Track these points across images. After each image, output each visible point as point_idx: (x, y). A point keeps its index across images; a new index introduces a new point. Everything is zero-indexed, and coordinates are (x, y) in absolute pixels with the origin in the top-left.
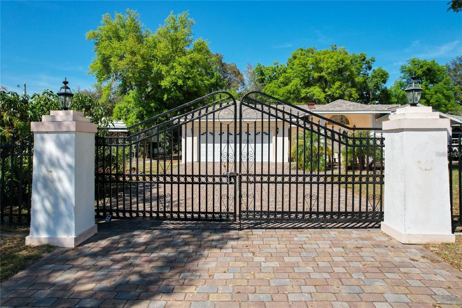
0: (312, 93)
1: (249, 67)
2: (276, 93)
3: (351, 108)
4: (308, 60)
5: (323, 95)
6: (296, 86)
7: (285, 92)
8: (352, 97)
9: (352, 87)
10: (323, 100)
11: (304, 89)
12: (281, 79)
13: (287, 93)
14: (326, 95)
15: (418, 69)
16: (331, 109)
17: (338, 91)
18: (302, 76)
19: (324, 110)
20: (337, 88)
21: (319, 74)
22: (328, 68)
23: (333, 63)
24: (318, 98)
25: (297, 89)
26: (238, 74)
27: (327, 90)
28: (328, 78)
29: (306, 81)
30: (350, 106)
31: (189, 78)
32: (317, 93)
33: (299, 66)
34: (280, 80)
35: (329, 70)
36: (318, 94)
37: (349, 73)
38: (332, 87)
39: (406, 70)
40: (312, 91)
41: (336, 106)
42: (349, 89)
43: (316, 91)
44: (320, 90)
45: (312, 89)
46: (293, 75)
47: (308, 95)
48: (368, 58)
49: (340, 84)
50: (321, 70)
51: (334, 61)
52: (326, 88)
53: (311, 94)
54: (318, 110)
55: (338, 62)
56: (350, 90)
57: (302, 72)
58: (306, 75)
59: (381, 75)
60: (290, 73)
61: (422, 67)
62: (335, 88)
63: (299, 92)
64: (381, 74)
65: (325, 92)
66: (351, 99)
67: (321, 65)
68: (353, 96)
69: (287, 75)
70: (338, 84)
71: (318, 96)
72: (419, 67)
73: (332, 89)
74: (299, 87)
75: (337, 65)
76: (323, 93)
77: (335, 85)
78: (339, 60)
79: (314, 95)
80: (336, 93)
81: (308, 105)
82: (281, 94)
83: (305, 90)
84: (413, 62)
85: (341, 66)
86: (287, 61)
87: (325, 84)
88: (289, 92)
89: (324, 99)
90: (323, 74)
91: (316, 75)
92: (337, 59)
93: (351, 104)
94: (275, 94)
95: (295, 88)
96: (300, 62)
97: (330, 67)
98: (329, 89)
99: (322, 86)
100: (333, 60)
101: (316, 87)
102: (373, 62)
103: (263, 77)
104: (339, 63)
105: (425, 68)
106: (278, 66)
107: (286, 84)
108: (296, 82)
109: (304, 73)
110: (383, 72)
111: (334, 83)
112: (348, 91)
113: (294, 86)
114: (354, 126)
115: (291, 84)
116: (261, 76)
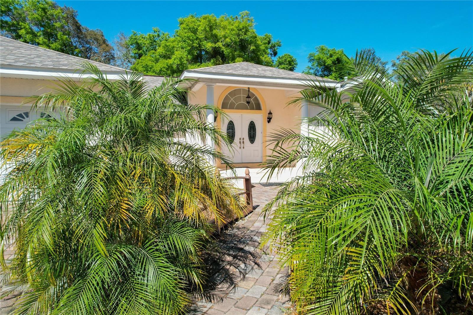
1: (122, 38)
2: (151, 68)
4: (199, 25)
6: (180, 60)
7: (164, 68)
12: (160, 50)
13: (167, 69)
15: (327, 58)
18: (190, 46)
21: (213, 45)
22: (225, 37)
23: (232, 30)
26: (102, 43)
28: (226, 51)
29: (195, 54)
33: (186, 31)
34: (158, 51)
35: (228, 40)
37: (254, 48)
39: (316, 58)
41: (239, 68)
46: (178, 45)
48: (273, 42)
50: (215, 38)
51: (235, 29)
55: (241, 30)
57: (189, 39)
58: (195, 45)
59: (289, 61)
61: (331, 56)
67: (217, 31)
72: (328, 57)
74: (185, 62)
75: (238, 35)
78: (241, 27)
84: (322, 49)
85: (244, 37)
87: (221, 61)
90: (220, 44)
91: (209, 46)
92: (239, 26)
94: (149, 69)
95: (179, 63)
96: (188, 25)
97: (228, 36)
100: (233, 27)
102: (278, 47)
103: (141, 51)
104: (240, 32)
105: (335, 58)
107: (167, 58)
108: (181, 54)
110: (291, 58)
113: (178, 60)
114: (270, 113)
115: (174, 57)
116: (137, 51)
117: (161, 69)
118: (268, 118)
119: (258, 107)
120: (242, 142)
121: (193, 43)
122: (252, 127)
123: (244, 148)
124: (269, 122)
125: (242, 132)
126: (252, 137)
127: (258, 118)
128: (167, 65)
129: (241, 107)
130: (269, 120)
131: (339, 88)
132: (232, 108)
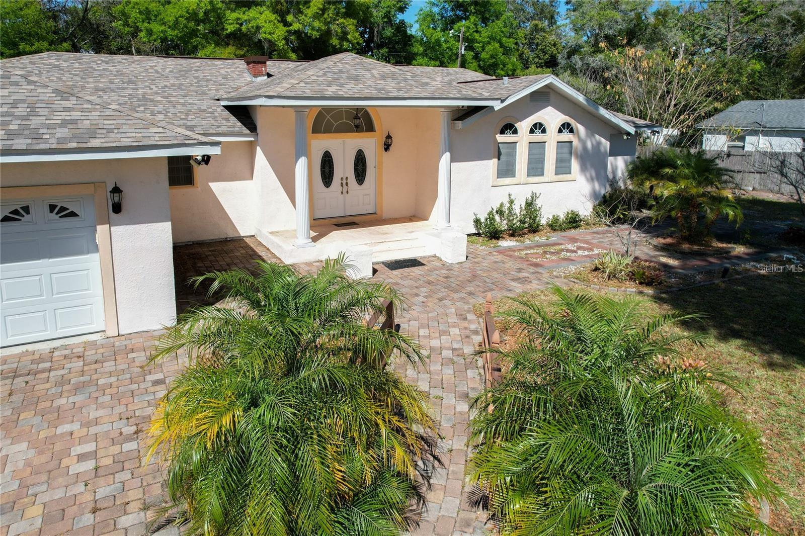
0: (253, 24)
2: (156, 16)
3: (390, 86)
5: (281, 31)
7: (182, 17)
8: (347, 40)
9: (347, 15)
10: (281, 44)
11: (233, 11)
13: (188, 19)
14: (289, 32)
16: (331, 91)
17: (317, 24)
19: (308, 93)
20: (316, 16)
24: (269, 37)
25: (214, 9)
27: (290, 18)
30: (383, 77)
32: (266, 25)
36: (268, 27)
38: (302, 13)
40: (255, 19)
41: (344, 75)
42: (342, 20)
43: (263, 19)
44: (273, 17)
45: (252, 13)
47: (244, 28)
49: (321, 7)
52: (288, 13)
53: (252, 27)
54: (288, 94)
56: (343, 23)
62: (310, 15)
63: (220, 18)
65: (286, 24)
66: (345, 43)
68: (349, 37)
70: (316, 3)
71: (270, 33)
73: (302, 17)
74: (220, 5)
76: (281, 26)
77: (309, 7)
79: (258, 28)
80: (313, 29)
81: (248, 64)
82: (171, 19)
83: (234, 15)
88: (193, 17)
89: (283, 42)
93: (385, 70)
94: (153, 18)
95: (209, 7)
98: (294, 16)
99: (279, 7)
101: (264, 8)
112: (337, 24)
114: (389, 137)
117: (177, 19)
118: (385, 144)
119: (370, 128)
120: (344, 183)
122: (360, 160)
123: (347, 192)
124: (386, 150)
125: (344, 168)
126: (360, 175)
127: (369, 143)
128: (187, 12)
129: (343, 129)
130: (387, 147)
131: (498, 106)
132: (328, 130)
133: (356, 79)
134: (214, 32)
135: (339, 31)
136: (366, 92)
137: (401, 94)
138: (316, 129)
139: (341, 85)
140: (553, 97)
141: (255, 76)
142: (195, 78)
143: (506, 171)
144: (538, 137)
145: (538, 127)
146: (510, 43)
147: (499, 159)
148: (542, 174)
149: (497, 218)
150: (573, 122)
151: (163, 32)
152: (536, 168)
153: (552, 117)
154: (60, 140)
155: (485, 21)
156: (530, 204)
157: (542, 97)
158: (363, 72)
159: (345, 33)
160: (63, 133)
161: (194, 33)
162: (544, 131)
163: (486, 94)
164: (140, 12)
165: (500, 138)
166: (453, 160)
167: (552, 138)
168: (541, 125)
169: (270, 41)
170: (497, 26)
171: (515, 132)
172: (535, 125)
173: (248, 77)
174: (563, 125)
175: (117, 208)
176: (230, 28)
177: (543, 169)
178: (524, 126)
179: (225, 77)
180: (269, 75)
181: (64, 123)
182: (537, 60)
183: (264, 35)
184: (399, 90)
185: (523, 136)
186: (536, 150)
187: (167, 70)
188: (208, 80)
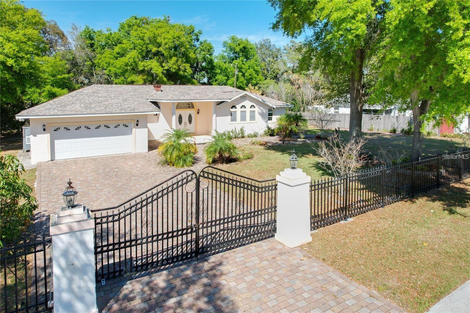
0: (150, 67)
1: (74, 27)
5: (160, 69)
6: (134, 59)
7: (123, 65)
9: (186, 62)
10: (160, 75)
11: (142, 61)
12: (117, 49)
13: (125, 66)
14: (164, 70)
17: (174, 66)
18: (140, 49)
20: (174, 64)
21: (157, 49)
22: (165, 44)
23: (170, 39)
24: (156, 72)
25: (135, 62)
26: (62, 36)
27: (164, 64)
28: (166, 54)
29: (144, 55)
31: (22, 58)
32: (155, 67)
33: (137, 38)
34: (115, 50)
35: (167, 46)
37: (185, 50)
38: (169, 62)
39: (228, 45)
40: (150, 65)
43: (153, 65)
44: (157, 64)
45: (149, 62)
46: (130, 46)
47: (146, 69)
48: (196, 31)
49: (176, 60)
50: (158, 44)
52: (163, 62)
55: (175, 38)
56: (185, 65)
57: (140, 45)
60: (126, 44)
62: (172, 63)
63: (137, 65)
64: (208, 48)
65: (162, 67)
67: (159, 40)
69: (123, 46)
70: (174, 59)
72: (237, 45)
73: (169, 64)
74: (137, 60)
75: (174, 42)
76: (160, 67)
77: (171, 60)
78: (175, 36)
79: (152, 68)
80: (173, 68)
81: (155, 87)
82: (118, 66)
83: (142, 64)
85: (177, 43)
86: (119, 27)
87: (162, 59)
88: (127, 65)
90: (161, 49)
91: (154, 49)
95: (133, 61)
97: (167, 43)
98: (166, 63)
99: (160, 60)
100: (170, 37)
101: (153, 60)
102: (200, 35)
103: (93, 42)
104: (175, 40)
105: (242, 46)
106: (111, 34)
107: (123, 55)
108: (133, 54)
109: (142, 46)
110: (209, 46)
111: (171, 57)
112: (182, 66)
113: (132, 59)
114: (199, 110)
115: (128, 56)
116: (90, 41)
117: (121, 66)
119: (193, 107)
120: (185, 124)
121: (143, 47)
122: (190, 117)
123: (186, 126)
125: (185, 119)
126: (190, 121)
127: (193, 112)
129: (185, 108)
130: (198, 113)
131: (229, 101)
132: (181, 108)
133: (188, 94)
134: (133, 69)
135: (183, 69)
136: (191, 98)
137: (201, 98)
138: (177, 108)
139: (184, 96)
140: (247, 97)
141: (157, 91)
142: (139, 92)
143: (234, 119)
144: (243, 109)
145: (243, 106)
146: (258, 68)
147: (231, 116)
148: (245, 121)
149: (231, 134)
150: (255, 105)
151: (115, 71)
152: (243, 118)
153: (248, 103)
154: (130, 111)
155: (247, 58)
156: (241, 130)
157: (244, 97)
158: (190, 92)
159: (186, 69)
160: (129, 109)
161: (126, 71)
162: (245, 108)
163: (225, 98)
164: (106, 63)
165: (232, 110)
166: (216, 116)
167: (248, 110)
168: (244, 106)
169: (156, 73)
170: (252, 62)
171: (236, 108)
172: (242, 106)
173: (155, 92)
174: (252, 106)
175: (137, 125)
176: (141, 68)
177: (246, 119)
178: (238, 106)
179: (148, 92)
180: (162, 91)
181: (129, 107)
182: (271, 76)
183: (154, 71)
184: (200, 97)
185: (238, 109)
186: (243, 114)
187: (130, 90)
188: (143, 93)
